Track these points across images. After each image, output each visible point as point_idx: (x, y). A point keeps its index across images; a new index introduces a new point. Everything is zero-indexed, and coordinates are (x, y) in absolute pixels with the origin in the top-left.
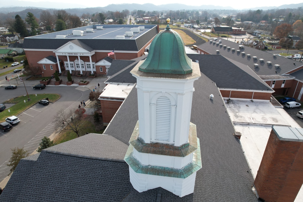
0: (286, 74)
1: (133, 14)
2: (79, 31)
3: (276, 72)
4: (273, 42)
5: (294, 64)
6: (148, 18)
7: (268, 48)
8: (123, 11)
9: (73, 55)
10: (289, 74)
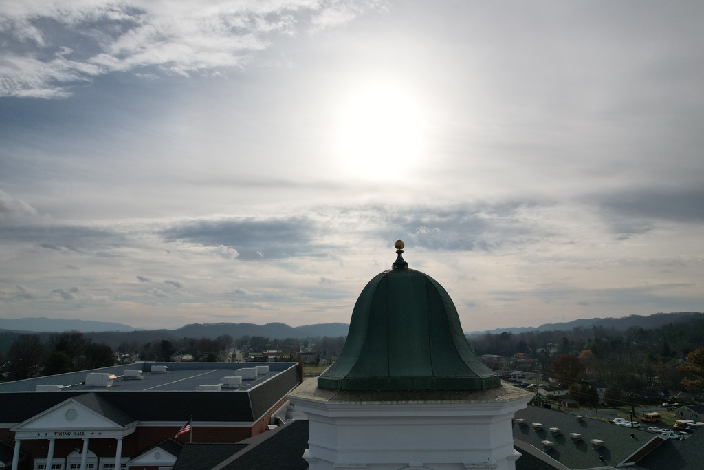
0: (627, 464)
1: (241, 344)
2: (104, 374)
3: (601, 459)
4: (557, 393)
5: (633, 436)
6: (275, 351)
7: (552, 406)
8: (219, 337)
9: (72, 437)
10: (633, 463)
